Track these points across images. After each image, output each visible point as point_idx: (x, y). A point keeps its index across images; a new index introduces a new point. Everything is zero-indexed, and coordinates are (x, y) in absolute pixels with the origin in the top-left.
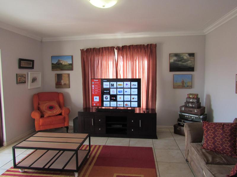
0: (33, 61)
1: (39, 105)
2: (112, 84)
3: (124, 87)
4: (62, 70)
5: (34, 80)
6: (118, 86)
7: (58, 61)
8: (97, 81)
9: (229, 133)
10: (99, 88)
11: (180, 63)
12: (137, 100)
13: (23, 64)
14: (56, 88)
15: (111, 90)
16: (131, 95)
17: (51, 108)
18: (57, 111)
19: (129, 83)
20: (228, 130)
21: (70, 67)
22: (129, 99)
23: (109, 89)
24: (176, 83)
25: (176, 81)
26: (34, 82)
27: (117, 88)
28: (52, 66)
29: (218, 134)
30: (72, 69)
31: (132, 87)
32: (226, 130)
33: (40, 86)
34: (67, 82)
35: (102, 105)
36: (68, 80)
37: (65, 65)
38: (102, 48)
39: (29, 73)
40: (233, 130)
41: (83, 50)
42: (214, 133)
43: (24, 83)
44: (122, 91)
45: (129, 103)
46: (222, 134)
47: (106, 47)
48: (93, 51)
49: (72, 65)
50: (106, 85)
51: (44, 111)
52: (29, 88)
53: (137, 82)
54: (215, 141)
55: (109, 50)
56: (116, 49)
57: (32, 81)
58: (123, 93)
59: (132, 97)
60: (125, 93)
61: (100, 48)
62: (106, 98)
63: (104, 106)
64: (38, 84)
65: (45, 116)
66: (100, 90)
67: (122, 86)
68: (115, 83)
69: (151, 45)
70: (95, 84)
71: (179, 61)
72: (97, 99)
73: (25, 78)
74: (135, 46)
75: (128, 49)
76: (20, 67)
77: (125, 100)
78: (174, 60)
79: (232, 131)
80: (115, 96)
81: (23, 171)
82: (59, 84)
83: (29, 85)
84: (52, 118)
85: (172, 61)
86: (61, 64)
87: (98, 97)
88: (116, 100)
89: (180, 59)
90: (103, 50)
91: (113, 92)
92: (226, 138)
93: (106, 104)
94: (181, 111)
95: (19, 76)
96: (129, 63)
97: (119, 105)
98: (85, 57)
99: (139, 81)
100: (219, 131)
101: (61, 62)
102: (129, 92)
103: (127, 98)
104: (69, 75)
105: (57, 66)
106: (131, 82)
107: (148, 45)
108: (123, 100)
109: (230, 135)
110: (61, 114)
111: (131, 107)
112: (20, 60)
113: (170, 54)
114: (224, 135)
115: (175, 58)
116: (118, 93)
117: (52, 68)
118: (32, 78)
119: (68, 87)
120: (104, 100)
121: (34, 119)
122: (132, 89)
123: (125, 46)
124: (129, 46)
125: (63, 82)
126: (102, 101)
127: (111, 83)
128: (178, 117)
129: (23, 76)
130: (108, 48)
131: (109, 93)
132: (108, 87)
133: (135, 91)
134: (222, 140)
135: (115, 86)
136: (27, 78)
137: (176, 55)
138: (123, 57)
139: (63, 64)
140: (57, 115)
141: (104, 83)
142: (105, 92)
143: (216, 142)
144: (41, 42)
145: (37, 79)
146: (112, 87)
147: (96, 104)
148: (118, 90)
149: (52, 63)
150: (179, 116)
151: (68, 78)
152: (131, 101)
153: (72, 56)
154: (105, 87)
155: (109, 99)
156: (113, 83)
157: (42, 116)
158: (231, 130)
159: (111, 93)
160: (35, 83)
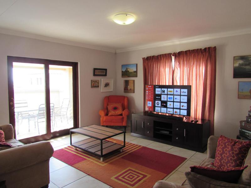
0: (106, 70)
1: (108, 105)
2: (163, 91)
3: (174, 94)
4: (129, 77)
5: (107, 85)
6: (169, 93)
7: (126, 69)
8: (151, 87)
9: (237, 151)
10: (152, 94)
11: (248, 67)
12: (186, 108)
13: (97, 72)
14: (124, 92)
15: (162, 96)
16: (180, 102)
17: (115, 109)
18: (119, 112)
19: (179, 90)
20: (237, 149)
21: (135, 74)
22: (178, 106)
23: (160, 95)
24: (242, 93)
25: (242, 90)
26: (107, 86)
27: (167, 95)
28: (122, 74)
29: (226, 150)
30: (136, 76)
31: (182, 94)
32: (236, 148)
33: (112, 90)
34: (132, 88)
35: (154, 111)
36: (133, 85)
37: (131, 73)
38: (160, 55)
39: (102, 79)
40: (244, 149)
41: (144, 58)
42: (223, 149)
43: (97, 87)
44: (172, 98)
45: (178, 111)
46: (230, 152)
47: (164, 54)
48: (153, 58)
49: (136, 72)
50: (158, 91)
51: (109, 111)
52: (101, 91)
53: (187, 90)
54: (222, 158)
55: (167, 57)
56: (173, 55)
57: (104, 86)
58: (172, 100)
59: (182, 104)
60: (175, 100)
61: (158, 56)
62: (158, 103)
63: (156, 111)
64: (111, 88)
65: (109, 115)
66: (153, 95)
67: (172, 93)
68: (166, 90)
69: (209, 48)
70: (149, 90)
71: (246, 65)
72: (149, 104)
73: (99, 83)
74: (192, 50)
75: (185, 55)
76: (94, 75)
77: (175, 107)
78: (239, 64)
79: (242, 149)
80: (166, 102)
81: (76, 149)
82: (126, 90)
83: (102, 89)
84: (114, 117)
85: (237, 65)
86: (128, 71)
87: (151, 102)
88: (166, 107)
89: (248, 63)
90: (161, 57)
91: (164, 98)
92: (232, 156)
93: (158, 109)
94: (242, 127)
95: (93, 82)
96: (186, 69)
97: (169, 112)
98: (146, 64)
99: (189, 88)
100: (228, 148)
101: (128, 70)
102: (179, 99)
103: (177, 105)
104: (134, 81)
105: (126, 74)
106: (181, 89)
107: (205, 49)
108: (172, 107)
109: (237, 154)
110: (121, 115)
111: (180, 115)
112: (95, 69)
113: (234, 57)
114: (231, 152)
115: (241, 62)
116: (168, 100)
117: (122, 76)
118: (104, 84)
119: (133, 92)
120: (156, 105)
121: (101, 116)
122: (181, 96)
123: (181, 52)
124: (185, 51)
125: (129, 87)
126: (154, 106)
127: (162, 89)
128: (238, 134)
129: (96, 82)
130: (166, 54)
131: (160, 99)
132: (160, 93)
133: (185, 99)
134: (228, 158)
135: (166, 93)
136: (100, 83)
137: (242, 58)
138: (180, 63)
139: (130, 71)
140: (118, 115)
141: (156, 89)
142: (157, 97)
143: (222, 160)
144: (116, 53)
145: (110, 84)
146: (163, 93)
147: (149, 108)
148: (169, 96)
149: (122, 71)
150: (239, 132)
151: (133, 84)
152: (180, 109)
153: (137, 65)
154: (157, 93)
155: (160, 105)
156: (164, 89)
157: (107, 115)
158: (240, 148)
159: (162, 99)
160: (107, 88)
